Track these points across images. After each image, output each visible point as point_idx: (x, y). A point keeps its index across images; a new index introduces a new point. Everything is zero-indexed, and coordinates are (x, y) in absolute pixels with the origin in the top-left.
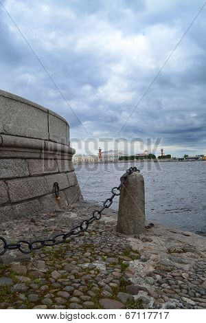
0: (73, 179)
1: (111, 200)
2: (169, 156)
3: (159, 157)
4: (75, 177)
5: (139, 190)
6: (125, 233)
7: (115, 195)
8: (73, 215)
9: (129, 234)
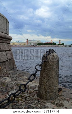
0: (10, 55)
1: (34, 75)
2: (63, 44)
3: (58, 45)
4: (12, 54)
5: (55, 67)
6: (43, 99)
7: (38, 70)
8: (8, 80)
9: (47, 99)
